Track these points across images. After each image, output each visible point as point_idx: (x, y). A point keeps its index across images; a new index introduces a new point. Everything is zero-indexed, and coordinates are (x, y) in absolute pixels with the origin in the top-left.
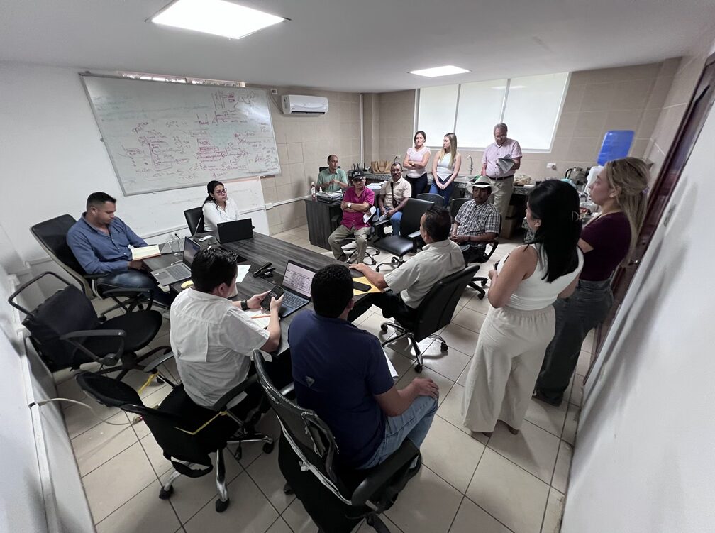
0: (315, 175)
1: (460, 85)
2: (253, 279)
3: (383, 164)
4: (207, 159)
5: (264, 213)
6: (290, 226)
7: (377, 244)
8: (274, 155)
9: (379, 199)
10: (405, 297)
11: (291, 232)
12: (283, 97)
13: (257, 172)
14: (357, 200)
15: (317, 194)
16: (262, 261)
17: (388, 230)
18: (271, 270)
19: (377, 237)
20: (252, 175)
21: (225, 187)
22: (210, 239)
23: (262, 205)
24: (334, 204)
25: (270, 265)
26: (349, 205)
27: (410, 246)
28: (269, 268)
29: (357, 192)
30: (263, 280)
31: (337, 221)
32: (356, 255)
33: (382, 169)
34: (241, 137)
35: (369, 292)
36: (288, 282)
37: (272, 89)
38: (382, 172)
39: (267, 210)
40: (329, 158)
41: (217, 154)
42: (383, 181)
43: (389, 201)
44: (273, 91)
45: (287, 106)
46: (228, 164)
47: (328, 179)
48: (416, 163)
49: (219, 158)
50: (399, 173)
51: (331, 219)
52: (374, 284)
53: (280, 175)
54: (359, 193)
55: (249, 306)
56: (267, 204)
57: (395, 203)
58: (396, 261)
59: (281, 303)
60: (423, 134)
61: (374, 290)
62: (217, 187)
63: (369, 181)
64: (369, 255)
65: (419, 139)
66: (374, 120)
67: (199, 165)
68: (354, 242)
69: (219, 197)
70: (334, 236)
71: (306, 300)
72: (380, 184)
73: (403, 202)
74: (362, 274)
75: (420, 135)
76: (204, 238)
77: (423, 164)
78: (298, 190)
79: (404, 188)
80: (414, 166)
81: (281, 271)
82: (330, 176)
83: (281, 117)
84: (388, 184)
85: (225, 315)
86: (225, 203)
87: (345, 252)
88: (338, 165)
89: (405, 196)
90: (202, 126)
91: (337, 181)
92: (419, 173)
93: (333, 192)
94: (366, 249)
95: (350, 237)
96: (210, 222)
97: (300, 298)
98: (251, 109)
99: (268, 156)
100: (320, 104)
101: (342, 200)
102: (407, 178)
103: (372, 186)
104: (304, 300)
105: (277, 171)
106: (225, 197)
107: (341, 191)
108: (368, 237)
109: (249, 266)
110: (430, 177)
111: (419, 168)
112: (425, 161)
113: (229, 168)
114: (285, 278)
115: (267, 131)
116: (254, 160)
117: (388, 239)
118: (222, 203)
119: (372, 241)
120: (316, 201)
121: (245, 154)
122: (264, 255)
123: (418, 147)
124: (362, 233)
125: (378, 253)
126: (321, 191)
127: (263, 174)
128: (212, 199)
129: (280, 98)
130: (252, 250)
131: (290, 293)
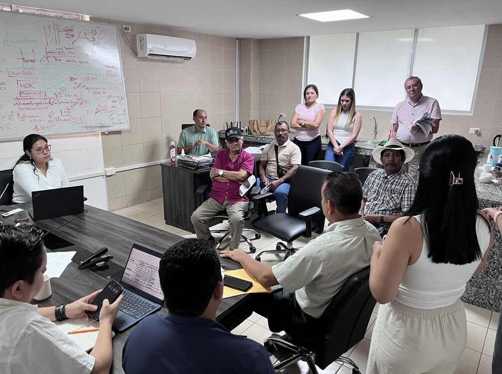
0: (176, 134)
1: (358, 34)
2: (77, 272)
3: (263, 123)
4: (28, 106)
5: (103, 181)
6: (138, 199)
7: (258, 224)
8: (122, 107)
9: (260, 166)
10: (302, 299)
11: (139, 208)
12: (138, 36)
13: (97, 127)
14: (232, 166)
15: (178, 157)
16: (94, 245)
17: (272, 206)
18: (106, 260)
19: (256, 216)
20: (89, 131)
21: (49, 143)
22: (19, 214)
23: (101, 170)
24: (201, 171)
25: (105, 251)
26: (221, 172)
27: (301, 227)
28: (103, 257)
29: (231, 156)
30: (93, 274)
31: (204, 193)
32: (228, 240)
33: (262, 130)
34: (78, 82)
35: (250, 291)
36: (130, 278)
37: (124, 26)
38: (262, 134)
39: (107, 176)
40: (196, 113)
41: (43, 101)
42: (264, 144)
43: (272, 169)
44: (126, 29)
45: (143, 47)
46: (58, 114)
47: (193, 139)
48: (307, 123)
49: (46, 105)
50: (285, 134)
51: (195, 190)
52: (257, 280)
53: (128, 131)
54: (233, 158)
55: (67, 314)
56: (108, 169)
57: (280, 172)
58: (283, 248)
59: (118, 309)
60: (315, 88)
61: (257, 288)
62: (38, 142)
63: (247, 144)
64: (246, 240)
65: (310, 95)
66: (253, 71)
67: (15, 114)
68: (226, 222)
69: (39, 156)
70: (200, 212)
71: (155, 305)
72: (260, 148)
73: (291, 171)
74: (238, 265)
75: (311, 90)
76: (11, 213)
77: (315, 124)
78: (152, 151)
79: (292, 153)
80: (304, 127)
81: (122, 261)
82: (197, 136)
83: (134, 60)
84: (271, 147)
85: (23, 331)
86: (47, 164)
87: (214, 235)
88: (207, 121)
89: (293, 162)
90: (25, 64)
91: (204, 142)
92: (310, 135)
93: (200, 155)
94: (241, 232)
95: (221, 215)
96: (22, 190)
97: (147, 301)
98: (95, 48)
99: (113, 107)
100: (187, 47)
101: (211, 166)
102: (295, 141)
103: (251, 150)
104: (152, 304)
105: (125, 126)
106: (48, 157)
107: (210, 155)
108: (246, 214)
109: (74, 253)
110: (324, 141)
111: (311, 129)
112: (318, 121)
113: (58, 120)
114: (126, 271)
115: (115, 76)
116: (95, 111)
117: (271, 218)
118: (43, 165)
119: (251, 221)
120: (177, 166)
121: (81, 102)
122: (99, 236)
123: (308, 105)
124: (237, 210)
125: (258, 237)
126: (183, 154)
127: (105, 130)
128: (29, 159)
129: (134, 37)
130: (81, 229)
131: (133, 294)
